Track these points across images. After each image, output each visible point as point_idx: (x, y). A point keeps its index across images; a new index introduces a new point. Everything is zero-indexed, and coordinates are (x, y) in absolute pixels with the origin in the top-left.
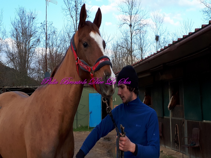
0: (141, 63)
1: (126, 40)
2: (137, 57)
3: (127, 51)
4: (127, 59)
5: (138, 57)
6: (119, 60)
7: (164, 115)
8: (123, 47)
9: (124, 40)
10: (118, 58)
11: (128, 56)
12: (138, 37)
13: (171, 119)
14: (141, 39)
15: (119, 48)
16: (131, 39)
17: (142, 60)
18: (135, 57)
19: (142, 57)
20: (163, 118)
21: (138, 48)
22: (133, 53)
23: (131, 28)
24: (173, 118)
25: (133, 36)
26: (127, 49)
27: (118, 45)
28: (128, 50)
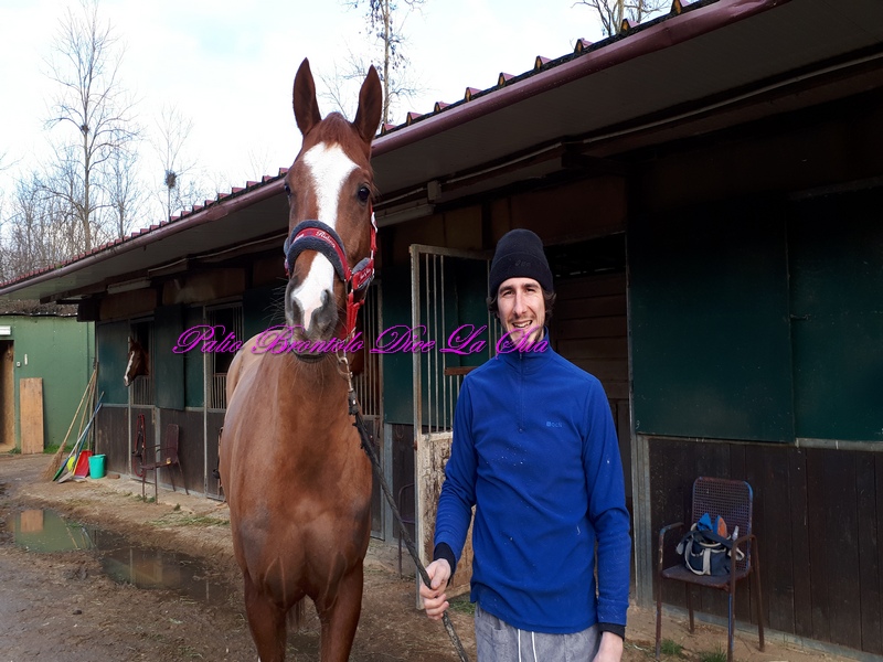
0: (119, 247)
1: (69, 172)
2: (104, 227)
3: (72, 208)
4: (70, 233)
5: (107, 229)
6: (43, 234)
7: (186, 404)
8: (58, 194)
9: (60, 171)
10: (39, 228)
11: (74, 224)
12: (110, 170)
14: (118, 174)
15: (42, 193)
16: (87, 172)
17: (124, 240)
18: (99, 227)
19: (122, 231)
20: (184, 411)
21: (108, 201)
22: (91, 215)
23: (85, 136)
24: (214, 410)
25: (91, 162)
26: (71, 200)
27: (39, 185)
28: (77, 205)
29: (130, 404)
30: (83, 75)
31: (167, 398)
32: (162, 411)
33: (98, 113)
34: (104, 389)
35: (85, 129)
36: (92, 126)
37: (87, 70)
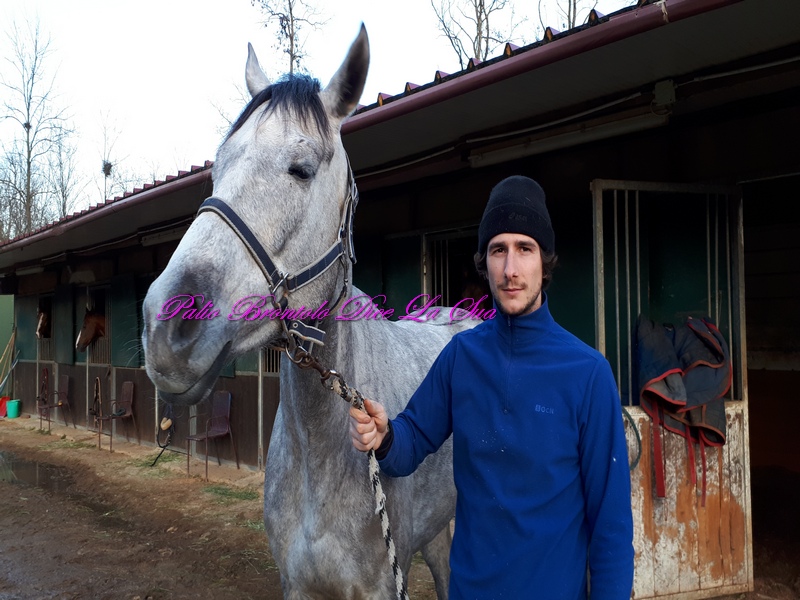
7: (75, 359)
13: (90, 367)
16: (29, 163)
20: (74, 365)
23: (28, 132)
24: (93, 365)
25: (32, 154)
29: (38, 361)
30: (26, 80)
31: (62, 356)
32: (60, 365)
33: (39, 112)
34: (19, 349)
35: (27, 126)
36: (33, 124)
37: (30, 76)
